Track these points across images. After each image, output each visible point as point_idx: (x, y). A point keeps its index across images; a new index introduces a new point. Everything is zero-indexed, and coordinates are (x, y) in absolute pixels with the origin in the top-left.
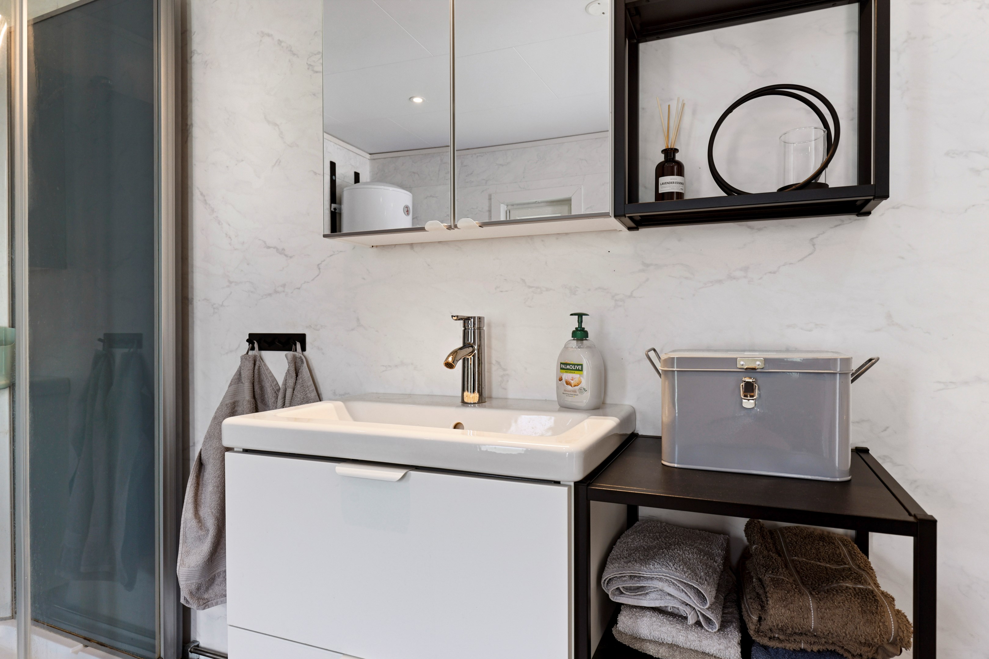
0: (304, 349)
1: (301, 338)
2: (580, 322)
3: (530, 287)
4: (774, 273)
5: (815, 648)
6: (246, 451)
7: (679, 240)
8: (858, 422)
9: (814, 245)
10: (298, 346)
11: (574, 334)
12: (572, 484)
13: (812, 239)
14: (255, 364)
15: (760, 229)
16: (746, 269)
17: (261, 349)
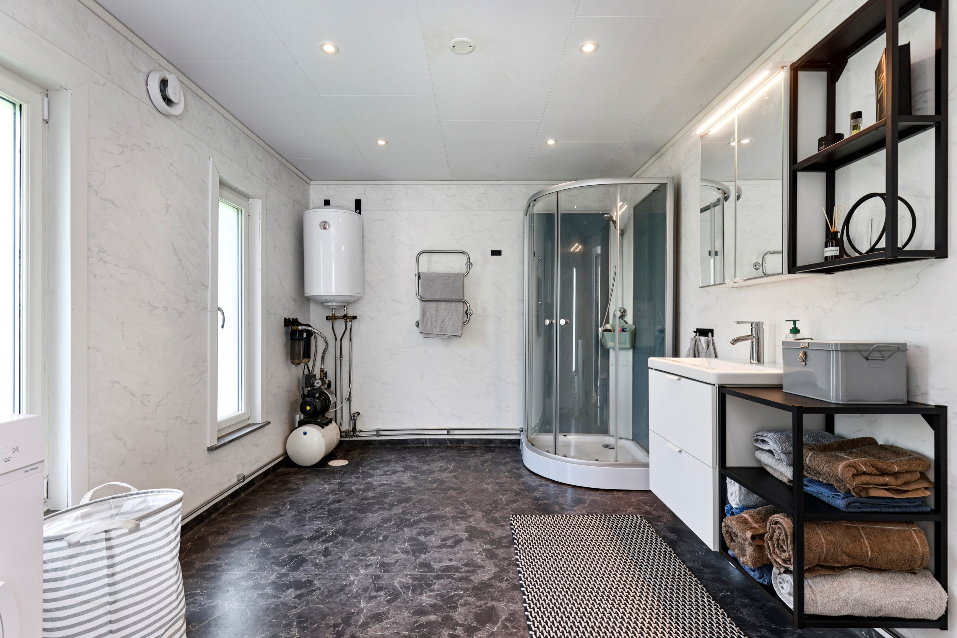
0: (712, 336)
1: (712, 331)
2: (795, 324)
3: (790, 306)
4: (898, 295)
5: (824, 481)
6: (655, 370)
7: (853, 278)
8: (942, 389)
9: (918, 278)
10: (710, 334)
11: (791, 331)
12: (717, 386)
13: (917, 275)
14: (696, 342)
15: (891, 270)
16: (884, 294)
17: (699, 336)
